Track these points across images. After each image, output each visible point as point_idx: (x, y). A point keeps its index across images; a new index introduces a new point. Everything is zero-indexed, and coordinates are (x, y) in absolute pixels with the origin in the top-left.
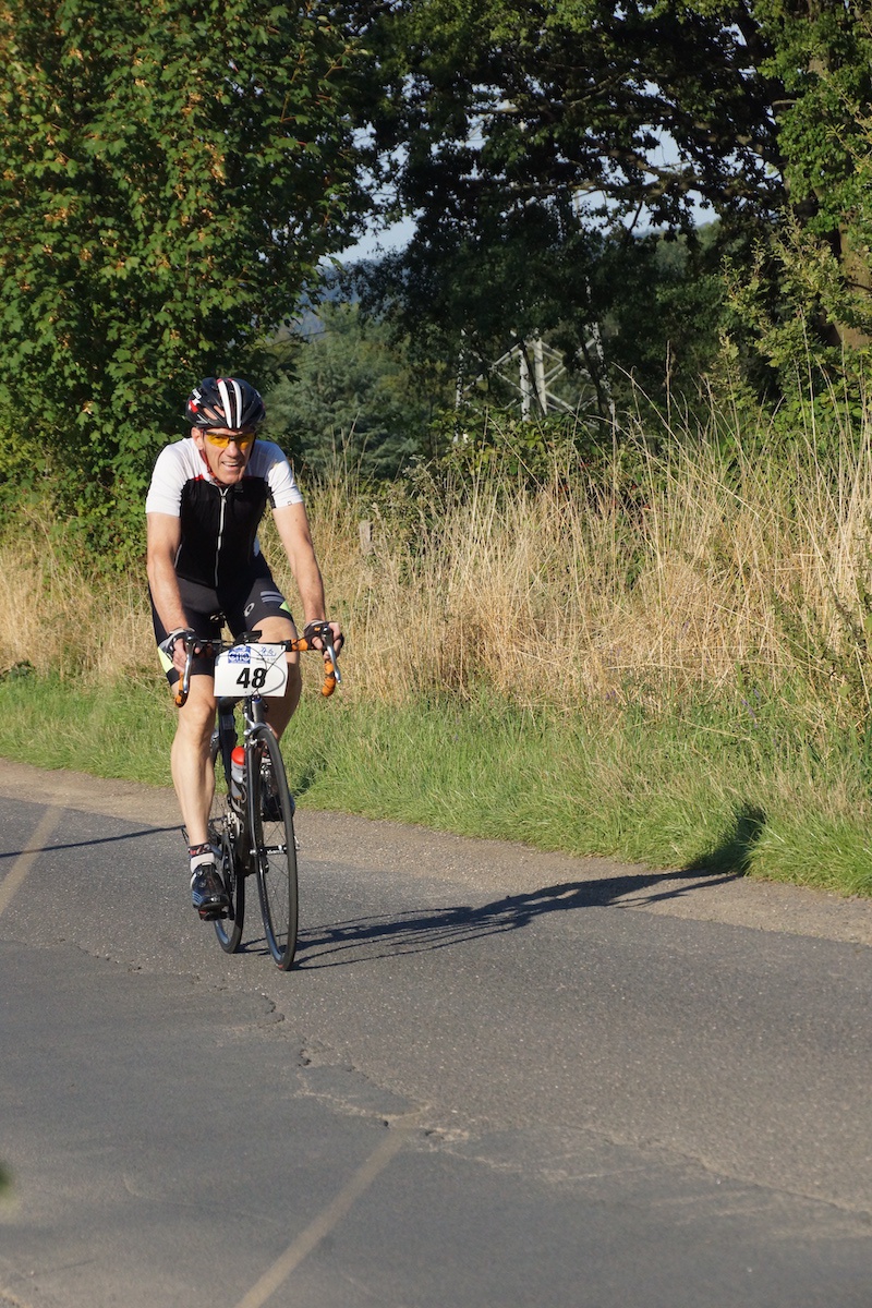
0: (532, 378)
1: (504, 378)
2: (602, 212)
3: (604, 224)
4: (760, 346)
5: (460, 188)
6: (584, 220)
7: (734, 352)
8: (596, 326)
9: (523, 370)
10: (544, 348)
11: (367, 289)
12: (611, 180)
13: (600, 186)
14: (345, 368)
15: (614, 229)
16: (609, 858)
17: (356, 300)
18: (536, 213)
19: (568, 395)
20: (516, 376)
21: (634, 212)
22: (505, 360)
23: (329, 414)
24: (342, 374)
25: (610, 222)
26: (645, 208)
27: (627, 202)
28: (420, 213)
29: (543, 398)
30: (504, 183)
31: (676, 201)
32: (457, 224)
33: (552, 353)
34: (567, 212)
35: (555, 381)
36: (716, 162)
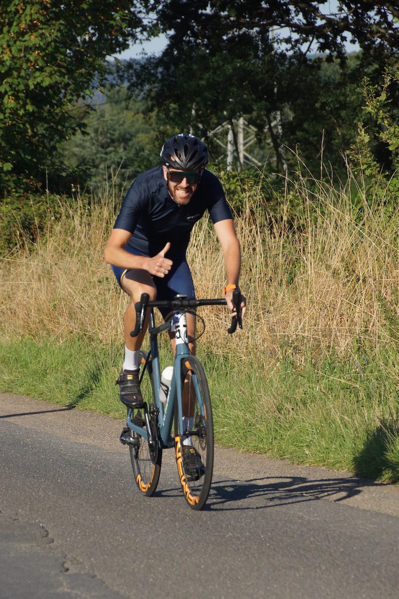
0: (235, 143)
1: (218, 141)
2: (288, 41)
3: (289, 49)
4: (384, 136)
5: (198, 18)
6: (275, 45)
7: (367, 139)
8: (279, 113)
9: (230, 137)
10: (244, 124)
11: (134, 79)
12: (295, 21)
13: (289, 24)
14: (117, 127)
15: (295, 52)
16: (264, 455)
17: (126, 84)
18: (246, 38)
19: (258, 155)
20: (225, 141)
21: (309, 43)
22: (219, 129)
23: (103, 155)
24: (114, 130)
25: (292, 48)
26: (315, 41)
27: (304, 36)
28: (172, 32)
29: (241, 156)
30: (228, 17)
31: (335, 37)
32: (195, 41)
33: (250, 128)
34: (265, 39)
35: (251, 146)
36: (363, 14)
